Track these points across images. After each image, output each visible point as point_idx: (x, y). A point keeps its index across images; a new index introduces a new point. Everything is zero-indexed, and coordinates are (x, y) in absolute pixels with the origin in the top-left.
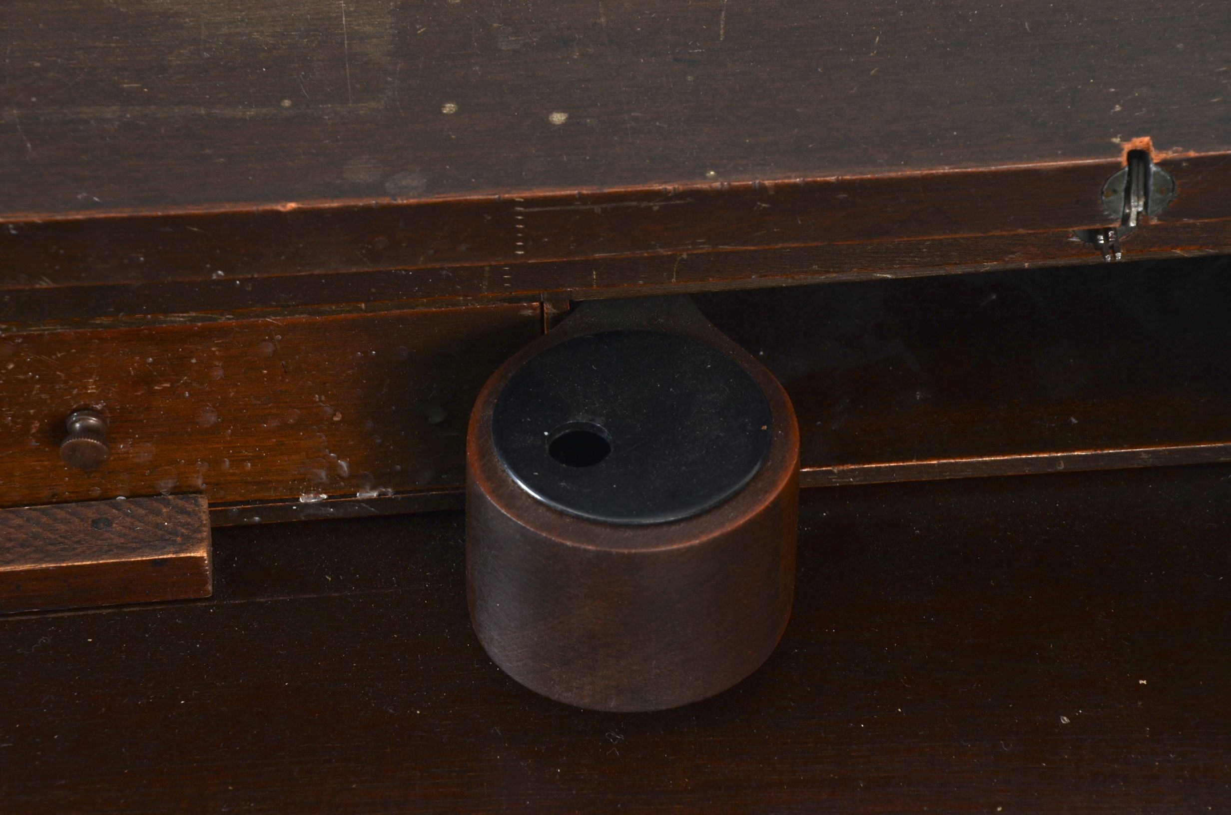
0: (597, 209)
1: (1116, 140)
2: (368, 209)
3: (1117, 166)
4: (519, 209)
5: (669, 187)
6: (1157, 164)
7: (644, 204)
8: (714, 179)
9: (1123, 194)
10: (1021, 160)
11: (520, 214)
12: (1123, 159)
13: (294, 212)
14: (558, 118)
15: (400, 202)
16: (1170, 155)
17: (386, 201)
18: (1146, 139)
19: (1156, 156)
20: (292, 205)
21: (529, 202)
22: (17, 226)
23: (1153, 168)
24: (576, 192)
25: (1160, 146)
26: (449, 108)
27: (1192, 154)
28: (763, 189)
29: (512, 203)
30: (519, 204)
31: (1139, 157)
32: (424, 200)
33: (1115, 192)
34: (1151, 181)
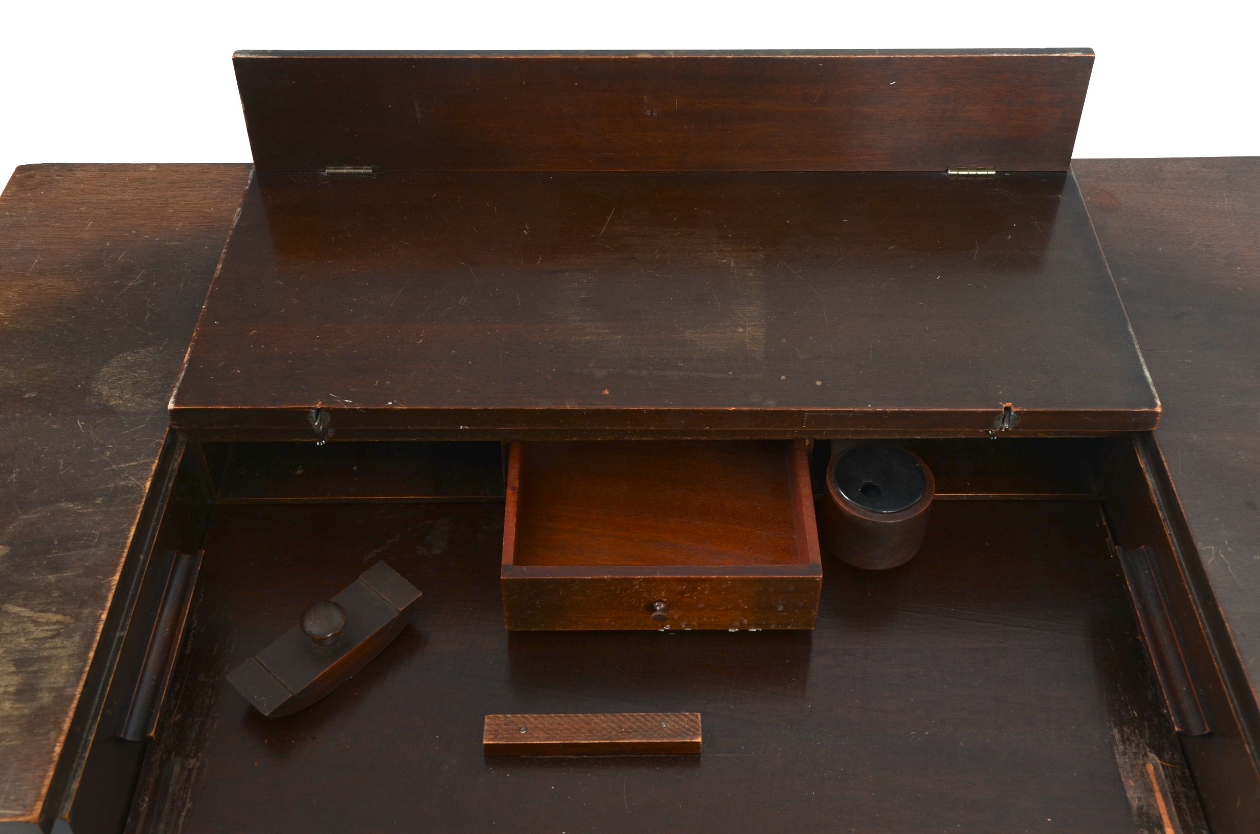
0: (832, 414)
1: (1001, 403)
2: (757, 411)
3: (1001, 412)
4: (806, 413)
5: (856, 410)
6: (1014, 412)
7: (847, 414)
8: (870, 408)
9: (1001, 421)
10: (971, 408)
11: (806, 415)
12: (1003, 410)
13: (734, 410)
14: (819, 383)
15: (768, 409)
16: (1018, 409)
17: (763, 409)
18: (1010, 404)
19: (1014, 410)
20: (733, 408)
21: (809, 412)
22: (646, 410)
23: (1012, 413)
24: (825, 409)
25: (1015, 407)
26: (783, 378)
27: (1025, 410)
28: (886, 412)
29: (804, 411)
30: (806, 412)
31: (1008, 409)
32: (776, 409)
33: (999, 420)
34: (1011, 417)
